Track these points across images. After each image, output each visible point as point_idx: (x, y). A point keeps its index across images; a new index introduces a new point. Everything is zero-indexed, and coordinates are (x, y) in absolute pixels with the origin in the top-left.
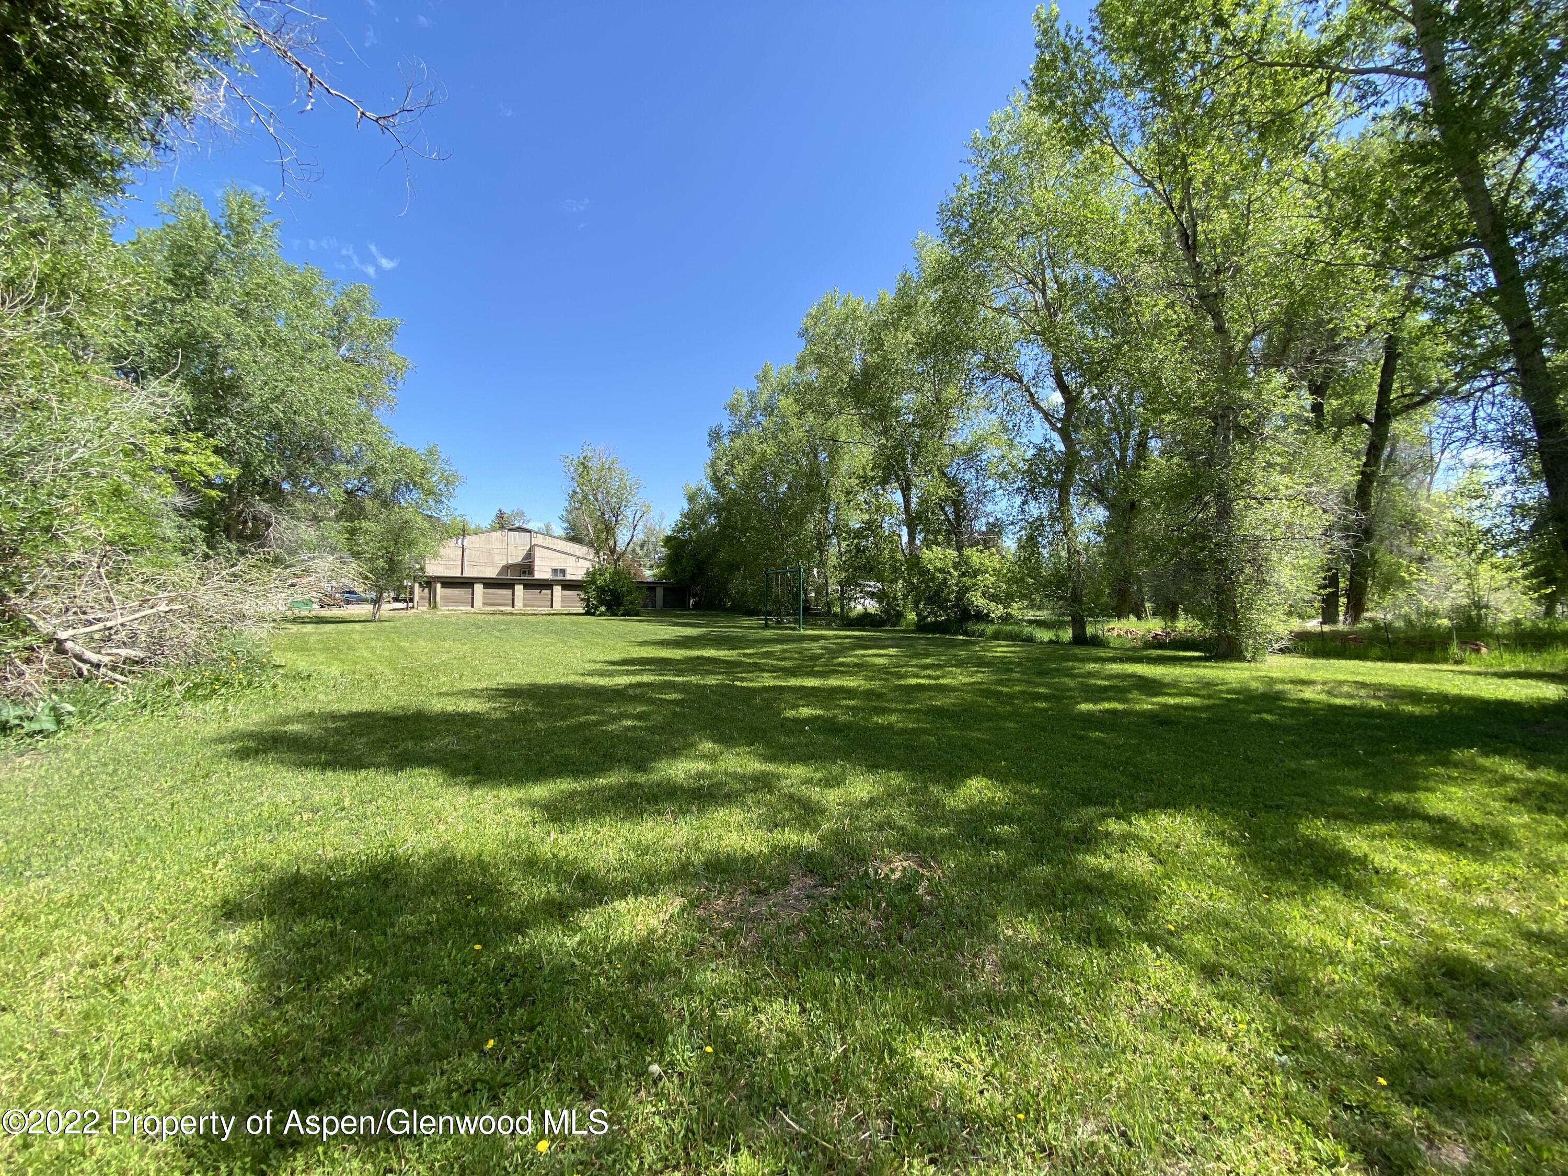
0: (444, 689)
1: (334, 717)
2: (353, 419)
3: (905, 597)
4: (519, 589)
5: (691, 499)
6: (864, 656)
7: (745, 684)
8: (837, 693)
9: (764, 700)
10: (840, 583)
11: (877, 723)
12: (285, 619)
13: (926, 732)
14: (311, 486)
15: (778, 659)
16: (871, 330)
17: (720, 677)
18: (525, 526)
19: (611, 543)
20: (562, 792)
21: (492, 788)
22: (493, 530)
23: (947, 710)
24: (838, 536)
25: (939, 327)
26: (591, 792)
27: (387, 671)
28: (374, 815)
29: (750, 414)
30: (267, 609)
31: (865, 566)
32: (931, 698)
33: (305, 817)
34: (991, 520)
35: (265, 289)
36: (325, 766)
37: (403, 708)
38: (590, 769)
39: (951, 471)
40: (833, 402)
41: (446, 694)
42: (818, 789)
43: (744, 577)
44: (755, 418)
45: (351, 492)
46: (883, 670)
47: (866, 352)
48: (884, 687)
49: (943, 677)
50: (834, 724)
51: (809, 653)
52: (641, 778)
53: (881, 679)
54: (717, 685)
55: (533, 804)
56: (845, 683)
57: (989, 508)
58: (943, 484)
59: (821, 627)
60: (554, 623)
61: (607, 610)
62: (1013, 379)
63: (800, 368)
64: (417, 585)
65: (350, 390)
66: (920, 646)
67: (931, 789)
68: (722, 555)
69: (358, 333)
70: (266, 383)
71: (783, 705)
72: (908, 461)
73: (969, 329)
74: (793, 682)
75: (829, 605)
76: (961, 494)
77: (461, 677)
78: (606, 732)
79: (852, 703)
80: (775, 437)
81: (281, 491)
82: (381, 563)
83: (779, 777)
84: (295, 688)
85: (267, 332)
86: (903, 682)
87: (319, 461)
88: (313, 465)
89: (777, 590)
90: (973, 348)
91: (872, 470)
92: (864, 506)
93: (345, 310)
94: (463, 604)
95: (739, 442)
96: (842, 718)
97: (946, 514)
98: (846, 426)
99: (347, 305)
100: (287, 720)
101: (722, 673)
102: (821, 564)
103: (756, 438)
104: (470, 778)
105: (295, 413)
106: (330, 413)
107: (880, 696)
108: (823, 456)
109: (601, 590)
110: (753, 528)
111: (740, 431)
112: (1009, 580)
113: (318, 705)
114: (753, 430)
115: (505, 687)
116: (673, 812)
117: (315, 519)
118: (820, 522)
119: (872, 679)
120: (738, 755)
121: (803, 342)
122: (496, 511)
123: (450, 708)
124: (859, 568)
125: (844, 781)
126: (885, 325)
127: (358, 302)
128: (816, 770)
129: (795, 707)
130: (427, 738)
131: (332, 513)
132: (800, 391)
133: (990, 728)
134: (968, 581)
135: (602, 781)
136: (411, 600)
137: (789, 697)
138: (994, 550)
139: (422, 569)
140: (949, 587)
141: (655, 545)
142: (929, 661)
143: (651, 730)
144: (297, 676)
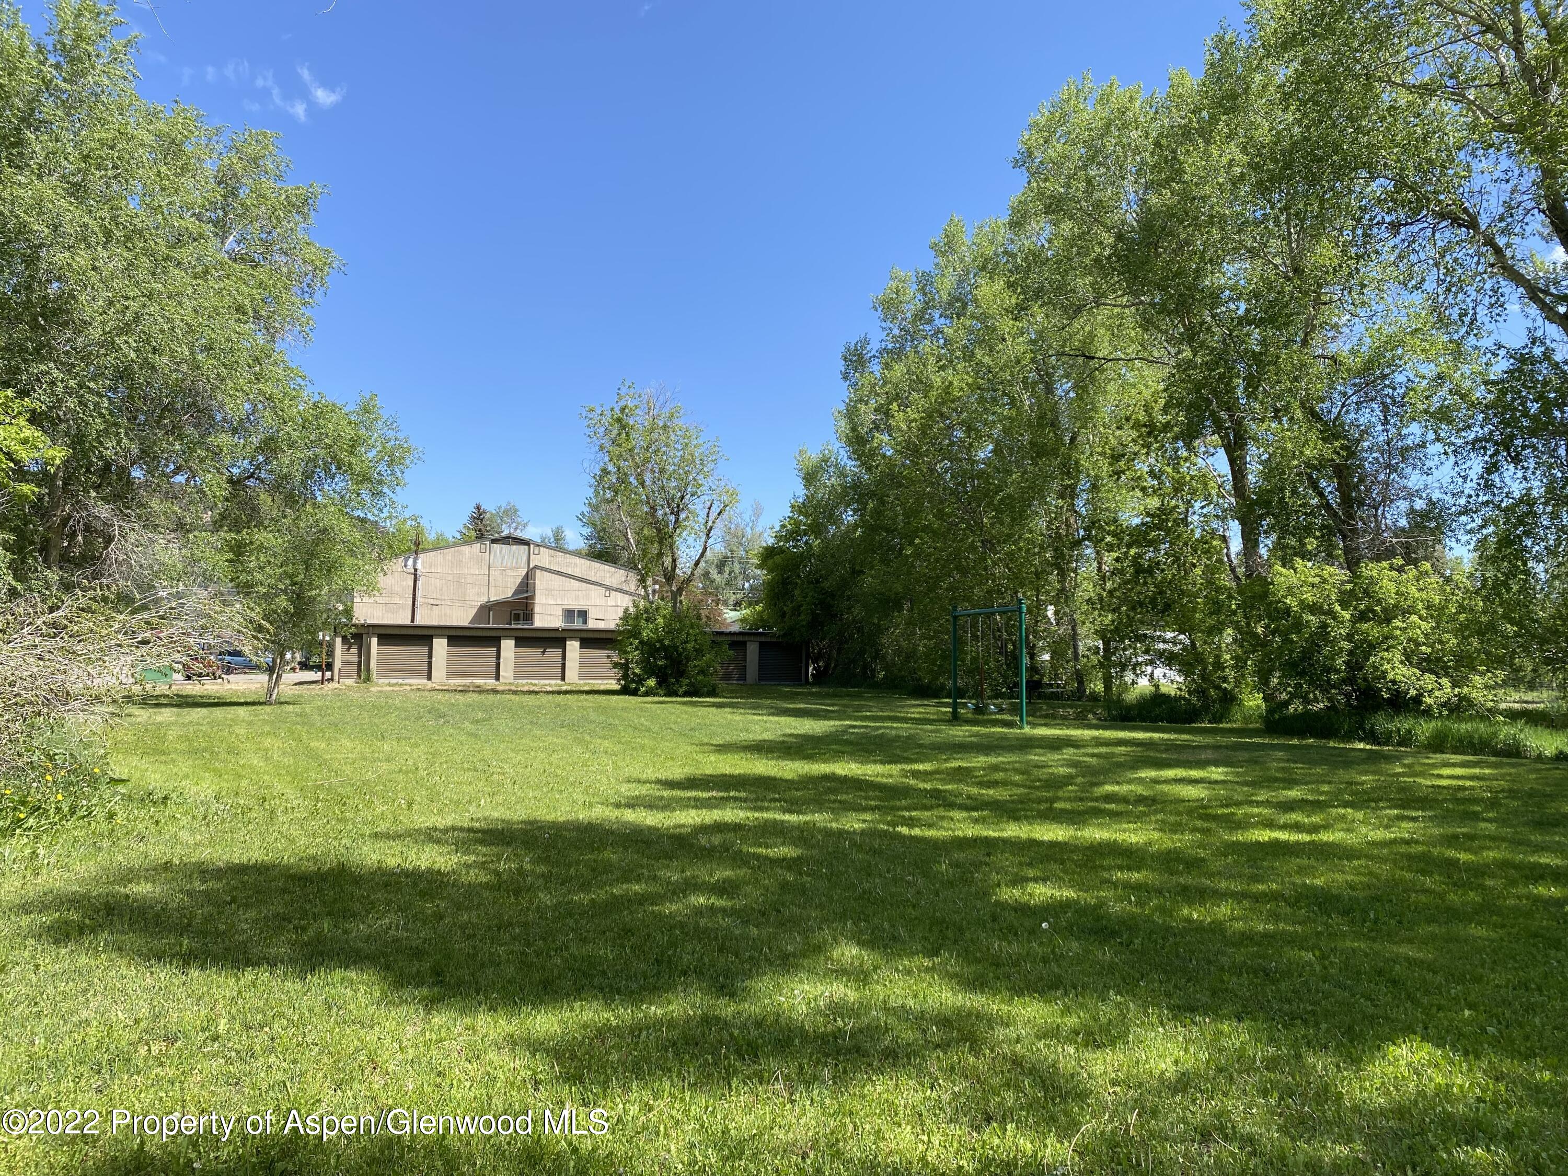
0: (382, 827)
1: (204, 871)
2: (244, 358)
3: (1240, 662)
4: (508, 646)
5: (810, 478)
6: (1156, 781)
7: (917, 832)
8: (1102, 855)
9: (956, 865)
10: (1102, 634)
11: (1189, 920)
12: (129, 698)
13: (1292, 940)
14: (176, 472)
15: (981, 784)
16: (1157, 144)
17: (868, 816)
18: (519, 534)
19: (668, 561)
20: (585, 1026)
21: (463, 1012)
22: (466, 541)
23: (1338, 898)
24: (1097, 542)
25: (1296, 130)
26: (636, 1030)
27: (290, 793)
28: (268, 1051)
29: (920, 316)
30: (101, 683)
31: (1153, 601)
32: (1301, 871)
33: (155, 1049)
34: (1419, 504)
35: (112, 148)
36: (187, 960)
37: (314, 858)
38: (634, 986)
39: (1331, 409)
40: (1082, 284)
41: (386, 836)
42: (1071, 1050)
43: (910, 623)
44: (930, 321)
45: (239, 481)
46: (1199, 810)
47: (1146, 188)
48: (1202, 846)
49: (1326, 827)
50: (1099, 918)
51: (1043, 773)
52: (726, 1009)
53: (1194, 830)
54: (863, 832)
55: (535, 1046)
56: (1120, 837)
57: (1415, 480)
58: (1313, 436)
59: (1064, 721)
60: (566, 708)
61: (659, 684)
62: (1456, 221)
63: (1017, 223)
64: (339, 640)
65: (240, 309)
66: (1276, 763)
67: (1311, 1060)
68: (868, 581)
69: (255, 212)
70: (111, 303)
71: (995, 877)
72: (1239, 392)
73: (1358, 130)
74: (1013, 831)
75: (1080, 677)
76: (1352, 454)
77: (410, 805)
78: (659, 916)
79: (1135, 876)
80: (969, 356)
81: (130, 482)
82: (283, 602)
83: (991, 1021)
84: (143, 818)
85: (114, 218)
86: (1239, 837)
87: (189, 430)
88: (180, 437)
89: (974, 649)
90: (1369, 166)
91: (1165, 411)
92: (1151, 482)
93: (235, 175)
94: (413, 673)
95: (899, 369)
96: (1116, 908)
97: (1321, 494)
98: (1109, 328)
99: (238, 167)
100: (128, 876)
101: (872, 809)
102: (1063, 596)
103: (932, 360)
104: (425, 991)
105: (154, 350)
106: (208, 348)
107: (1193, 864)
108: (1064, 387)
109: (650, 649)
110: (926, 529)
111: (902, 348)
112: (1464, 627)
113: (178, 850)
114: (926, 346)
115: (484, 825)
116: (787, 1078)
117: (181, 527)
118: (1059, 514)
119: (1176, 828)
120: (909, 972)
121: (1022, 177)
122: (470, 509)
123: (392, 862)
124: (1141, 604)
125: (1122, 1037)
126: (1186, 133)
127: (255, 160)
128: (1067, 1011)
129: (1019, 881)
130: (354, 916)
131: (207, 517)
132: (1017, 268)
133: (1433, 937)
134: (1373, 630)
135: (656, 1011)
136: (330, 667)
137: (1006, 860)
138: (1427, 566)
139: (348, 612)
140: (1334, 642)
141: (744, 563)
142: (1294, 793)
143: (743, 916)
144: (148, 798)
